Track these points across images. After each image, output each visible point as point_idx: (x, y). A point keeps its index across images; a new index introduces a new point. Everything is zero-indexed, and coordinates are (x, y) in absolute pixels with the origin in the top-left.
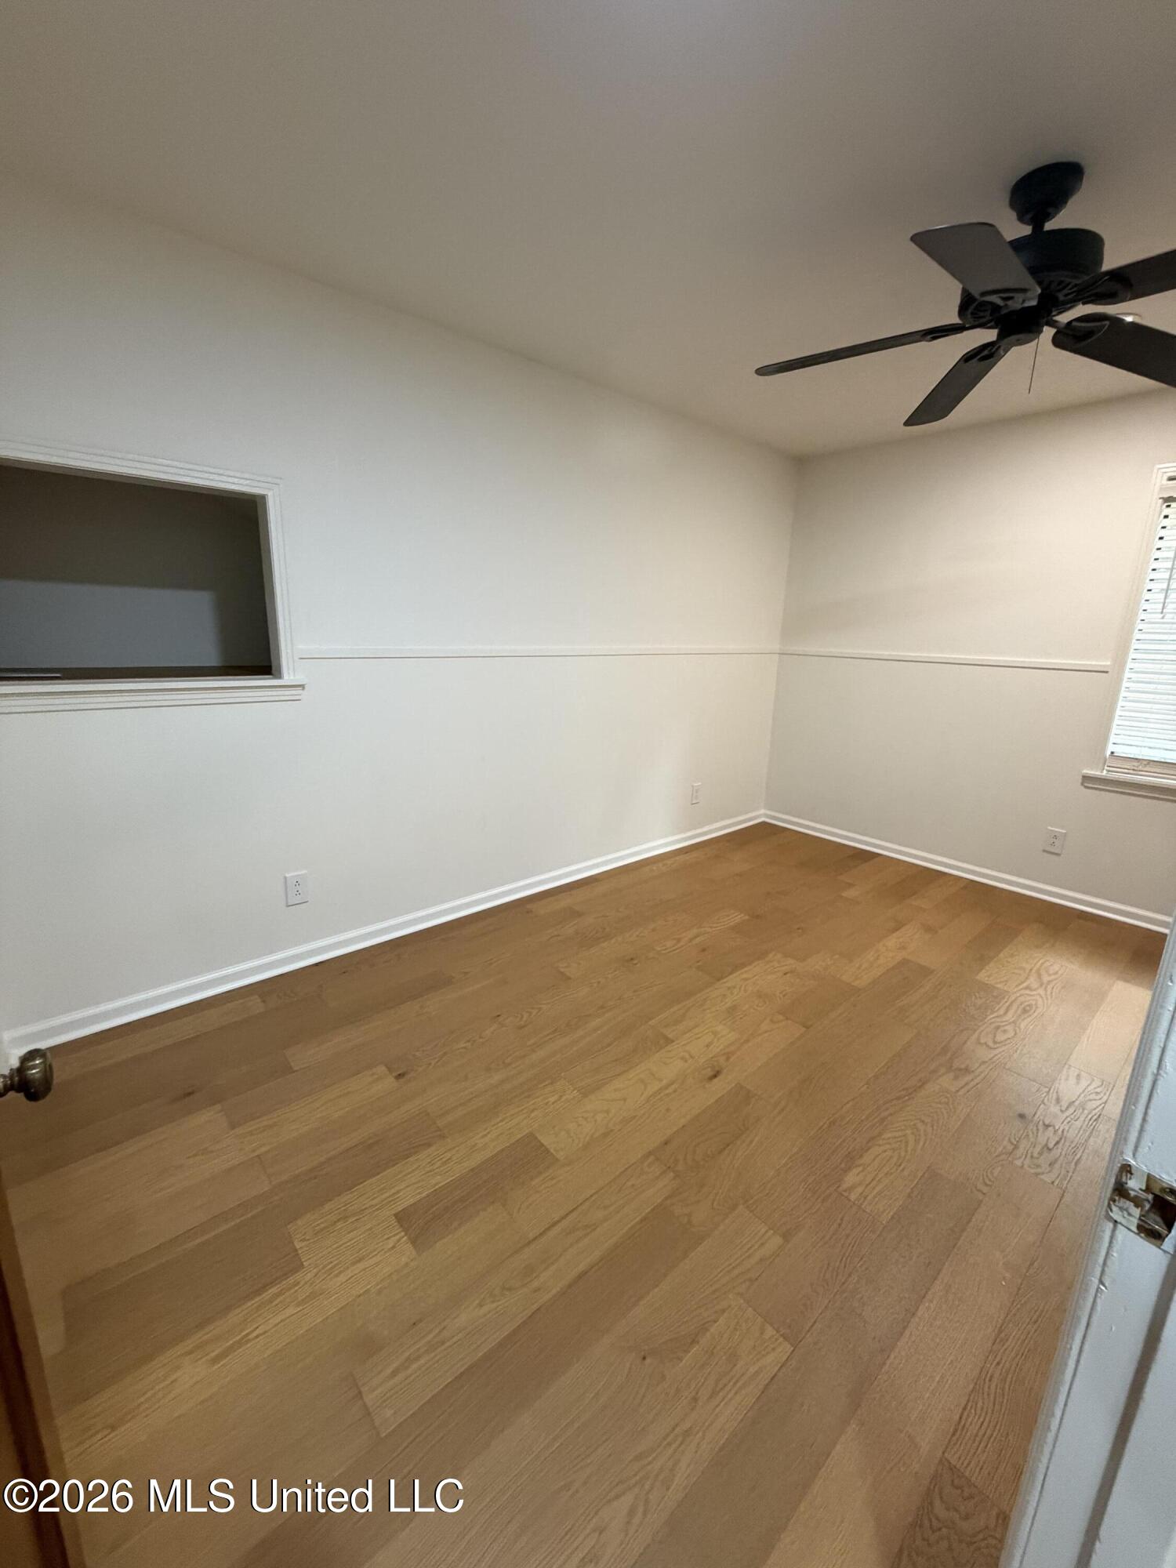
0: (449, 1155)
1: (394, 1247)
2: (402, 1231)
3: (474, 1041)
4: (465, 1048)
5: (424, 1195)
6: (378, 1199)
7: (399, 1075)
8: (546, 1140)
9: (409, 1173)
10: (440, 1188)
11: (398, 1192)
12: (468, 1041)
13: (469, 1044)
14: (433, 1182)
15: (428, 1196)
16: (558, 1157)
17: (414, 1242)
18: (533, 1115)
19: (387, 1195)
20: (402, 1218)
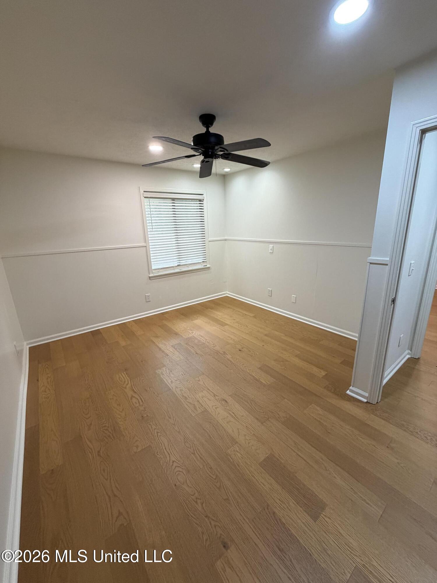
0: (278, 501)
1: (329, 518)
2: (321, 515)
3: (197, 498)
4: (202, 504)
5: (301, 509)
6: (310, 533)
7: (224, 547)
8: (262, 458)
9: (292, 520)
10: (295, 501)
11: (303, 523)
12: (196, 502)
13: (199, 501)
14: (293, 505)
15: (301, 507)
16: (269, 453)
17: (323, 509)
18: (249, 463)
19: (306, 529)
20: (315, 518)
